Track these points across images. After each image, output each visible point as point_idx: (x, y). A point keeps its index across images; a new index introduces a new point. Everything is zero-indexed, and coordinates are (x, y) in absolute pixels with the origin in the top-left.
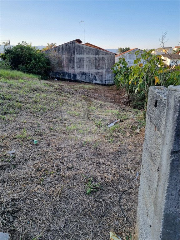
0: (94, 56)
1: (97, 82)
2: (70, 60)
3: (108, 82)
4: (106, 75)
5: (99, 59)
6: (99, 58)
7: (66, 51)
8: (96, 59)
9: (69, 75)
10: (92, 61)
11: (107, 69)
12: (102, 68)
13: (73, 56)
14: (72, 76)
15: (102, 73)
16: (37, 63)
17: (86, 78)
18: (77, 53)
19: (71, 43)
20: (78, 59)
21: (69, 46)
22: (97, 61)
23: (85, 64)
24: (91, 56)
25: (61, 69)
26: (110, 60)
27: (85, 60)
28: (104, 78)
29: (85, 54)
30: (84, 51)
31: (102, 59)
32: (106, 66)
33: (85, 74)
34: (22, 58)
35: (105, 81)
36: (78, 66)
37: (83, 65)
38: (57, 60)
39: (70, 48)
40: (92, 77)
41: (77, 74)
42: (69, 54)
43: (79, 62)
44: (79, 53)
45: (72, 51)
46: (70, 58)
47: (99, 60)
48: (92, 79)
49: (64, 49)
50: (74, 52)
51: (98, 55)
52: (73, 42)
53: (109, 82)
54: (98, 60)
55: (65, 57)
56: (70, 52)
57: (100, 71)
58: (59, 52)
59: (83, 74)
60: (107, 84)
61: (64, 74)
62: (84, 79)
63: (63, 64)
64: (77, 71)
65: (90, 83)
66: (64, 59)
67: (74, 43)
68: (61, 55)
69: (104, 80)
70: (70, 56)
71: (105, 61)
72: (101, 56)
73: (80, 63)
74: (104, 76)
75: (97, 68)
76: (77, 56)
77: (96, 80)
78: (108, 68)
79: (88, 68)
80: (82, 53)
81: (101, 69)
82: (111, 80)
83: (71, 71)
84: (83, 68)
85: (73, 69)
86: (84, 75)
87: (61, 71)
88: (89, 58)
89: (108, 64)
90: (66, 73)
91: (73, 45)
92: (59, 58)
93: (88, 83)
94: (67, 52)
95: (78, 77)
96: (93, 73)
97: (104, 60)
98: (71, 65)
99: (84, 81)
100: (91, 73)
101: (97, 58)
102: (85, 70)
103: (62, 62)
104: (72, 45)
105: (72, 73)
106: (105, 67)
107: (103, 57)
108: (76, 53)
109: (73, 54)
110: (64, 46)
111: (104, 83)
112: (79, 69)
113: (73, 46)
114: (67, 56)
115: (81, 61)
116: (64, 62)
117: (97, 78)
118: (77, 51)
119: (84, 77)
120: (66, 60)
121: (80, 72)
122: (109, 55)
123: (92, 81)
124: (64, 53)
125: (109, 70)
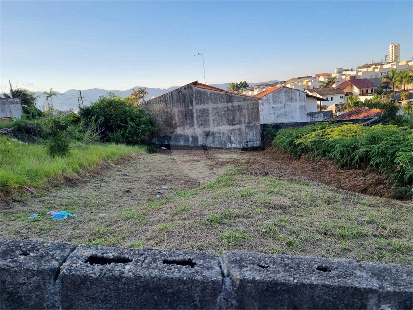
0: (226, 105)
1: (234, 146)
2: (186, 114)
3: (252, 143)
4: (247, 133)
5: (234, 109)
6: (233, 107)
7: (179, 100)
8: (228, 110)
9: (186, 138)
10: (223, 113)
11: (248, 123)
12: (240, 123)
13: (190, 108)
14: (191, 139)
15: (240, 130)
16: (137, 126)
17: (214, 142)
18: (197, 103)
19: (185, 89)
20: (198, 112)
21: (183, 92)
22: (230, 112)
23: (211, 118)
24: (220, 105)
25: (170, 130)
26: (252, 109)
27: (210, 112)
28: (244, 137)
29: (210, 103)
31: (238, 108)
32: (245, 118)
33: (213, 134)
34: (111, 121)
35: (247, 142)
36: (200, 123)
37: (209, 121)
38: (164, 116)
39: (184, 95)
40: (224, 138)
41: (198, 135)
42: (183, 105)
43: (201, 116)
44: (201, 101)
45: (188, 100)
46: (186, 111)
48: (225, 142)
49: (175, 99)
50: (192, 102)
51: (231, 102)
52: (188, 87)
53: (254, 144)
54: (232, 111)
55: (176, 110)
56: (185, 102)
57: (237, 127)
58: (166, 103)
59: (208, 134)
60: (250, 148)
61: (177, 137)
62: (211, 143)
63: (174, 123)
64: (198, 131)
65: (222, 148)
66: (176, 114)
67: (191, 88)
68: (170, 108)
69: (244, 141)
70: (186, 109)
71: (244, 111)
72: (236, 104)
73: (202, 118)
74: (244, 135)
75: (231, 123)
76: (196, 108)
77: (231, 143)
78: (250, 122)
79: (216, 125)
80: (204, 103)
81: (237, 124)
82: (257, 140)
83: (188, 132)
84: (209, 124)
85: (191, 128)
86: (211, 135)
87: (171, 133)
88: (217, 108)
89: (249, 115)
90: (181, 135)
91: (189, 90)
92: (167, 112)
93: (218, 148)
94: (180, 102)
95: (201, 141)
96: (225, 132)
97: (242, 110)
98: (188, 121)
99: (211, 145)
100: (221, 132)
101: (231, 108)
102: (212, 128)
103: (172, 118)
104: (187, 91)
105: (190, 135)
106: (245, 120)
107: (239, 106)
108: (194, 103)
109: (190, 105)
110: (174, 94)
111: (245, 146)
112: (201, 127)
113: (189, 92)
114: (180, 109)
115: (205, 115)
116: (176, 118)
117: (233, 139)
118: (196, 100)
119: (211, 140)
120: (178, 116)
121: (204, 132)
122: (249, 102)
123: (225, 144)
124: (175, 105)
125: (251, 125)
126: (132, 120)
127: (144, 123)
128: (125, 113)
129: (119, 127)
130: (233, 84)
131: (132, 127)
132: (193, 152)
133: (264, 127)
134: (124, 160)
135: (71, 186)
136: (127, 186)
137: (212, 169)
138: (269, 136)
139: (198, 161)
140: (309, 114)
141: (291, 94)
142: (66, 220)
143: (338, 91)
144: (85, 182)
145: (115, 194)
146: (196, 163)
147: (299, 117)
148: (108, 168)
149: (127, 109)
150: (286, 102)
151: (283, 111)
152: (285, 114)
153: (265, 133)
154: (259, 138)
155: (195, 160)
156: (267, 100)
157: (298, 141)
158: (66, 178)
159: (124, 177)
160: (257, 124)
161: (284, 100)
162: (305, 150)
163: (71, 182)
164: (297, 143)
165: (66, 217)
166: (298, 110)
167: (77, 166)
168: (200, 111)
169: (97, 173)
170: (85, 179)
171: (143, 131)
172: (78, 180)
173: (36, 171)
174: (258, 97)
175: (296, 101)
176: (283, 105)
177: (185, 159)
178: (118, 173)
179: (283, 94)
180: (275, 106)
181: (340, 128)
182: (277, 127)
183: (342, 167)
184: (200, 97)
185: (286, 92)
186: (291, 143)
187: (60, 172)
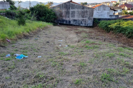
0: (81, 10)
1: (83, 25)
2: (67, 12)
3: (89, 25)
4: (88, 21)
6: (84, 11)
7: (65, 7)
8: (82, 12)
9: (66, 21)
10: (80, 13)
12: (86, 17)
13: (69, 10)
14: (68, 22)
15: (86, 20)
17: (76, 23)
18: (71, 9)
19: (67, 3)
23: (76, 14)
24: (80, 10)
25: (61, 18)
26: (91, 12)
27: (76, 12)
28: (87, 23)
29: (76, 9)
30: (75, 7)
33: (76, 20)
34: (41, 13)
36: (72, 16)
37: (75, 16)
38: (59, 13)
39: (67, 5)
40: (80, 22)
42: (66, 9)
44: (73, 8)
45: (68, 7)
47: (84, 12)
52: (69, 2)
55: (64, 11)
57: (85, 18)
58: (60, 8)
59: (74, 20)
61: (63, 21)
63: (63, 15)
64: (71, 19)
65: (79, 26)
67: (70, 3)
69: (87, 24)
71: (88, 13)
72: (85, 10)
73: (73, 15)
74: (87, 22)
75: (83, 17)
76: (71, 10)
77: (82, 24)
79: (77, 17)
82: (91, 24)
83: (67, 19)
87: (61, 19)
88: (78, 11)
89: (89, 14)
90: (65, 20)
92: (61, 11)
95: (72, 23)
96: (80, 20)
98: (68, 15)
102: (76, 18)
103: (62, 14)
106: (88, 16)
107: (86, 11)
108: (70, 8)
110: (64, 4)
111: (87, 25)
115: (74, 13)
116: (64, 14)
117: (83, 23)
119: (75, 22)
120: (64, 13)
121: (73, 19)
122: (90, 10)
123: (80, 24)
124: (63, 9)
125: (90, 18)
126: (48, 13)
127: (52, 15)
128: (46, 10)
129: (43, 15)
130: (82, 3)
131: (48, 16)
132: (69, 26)
133: (94, 19)
134: (46, 28)
135: (26, 38)
136: (48, 40)
137: (77, 34)
138: (96, 23)
139: (71, 30)
140: (110, 16)
141: (105, 8)
142: (23, 60)
143: (120, 8)
144: (31, 37)
145: (43, 43)
146: (71, 31)
147: (107, 17)
148: (40, 31)
149: (47, 9)
150: (103, 10)
151: (101, 13)
152: (102, 15)
153: (94, 21)
154: (92, 23)
155: (70, 30)
156: (96, 9)
157: (110, 26)
158: (24, 35)
159: (46, 35)
160: (92, 18)
161: (102, 10)
162: (112, 29)
163: (26, 37)
164: (109, 26)
165: (22, 58)
166: (106, 14)
167: (28, 30)
168: (72, 12)
169: (36, 33)
170: (31, 36)
171: (52, 18)
172: (29, 36)
173: (12, 32)
174: (94, 8)
175: (106, 10)
176: (101, 12)
177: (66, 29)
178: (44, 33)
179: (102, 7)
180: (98, 12)
181: (127, 22)
182: (99, 19)
183: (129, 38)
184: (73, 6)
185: (103, 7)
186: (106, 26)
187: (22, 32)
